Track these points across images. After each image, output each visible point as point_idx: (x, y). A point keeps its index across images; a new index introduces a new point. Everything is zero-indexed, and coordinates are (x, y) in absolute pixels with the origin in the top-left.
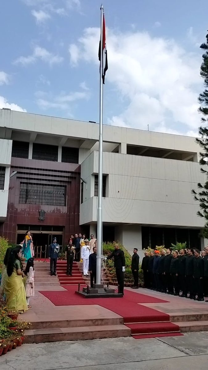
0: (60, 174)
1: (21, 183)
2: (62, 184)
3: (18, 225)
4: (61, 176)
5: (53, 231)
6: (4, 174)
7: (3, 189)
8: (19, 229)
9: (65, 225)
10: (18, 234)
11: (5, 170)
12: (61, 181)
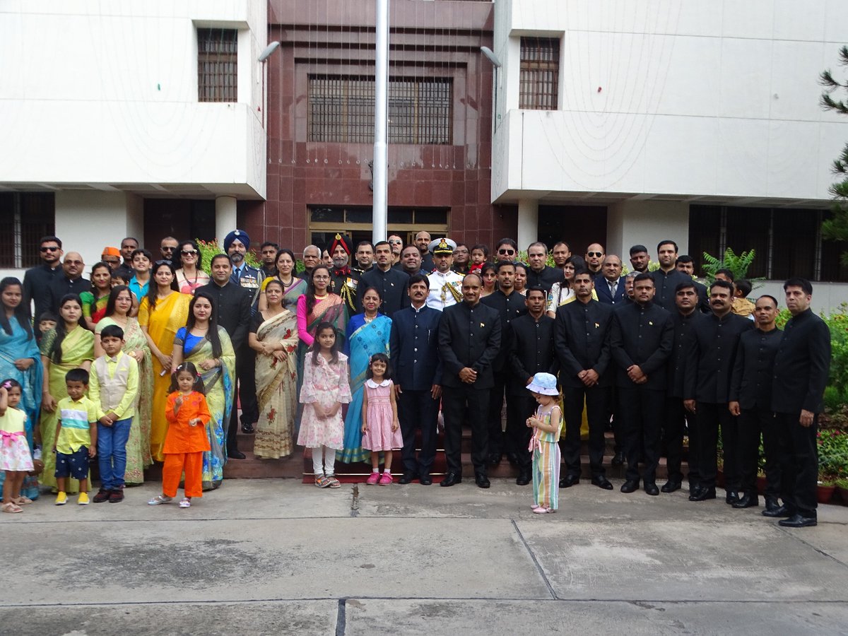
0: (424, 40)
1: (312, 77)
2: (435, 73)
3: (310, 207)
4: (430, 48)
5: (415, 223)
6: (236, 54)
7: (235, 100)
8: (314, 219)
9: (450, 206)
10: (313, 233)
11: (236, 40)
12: (429, 64)
